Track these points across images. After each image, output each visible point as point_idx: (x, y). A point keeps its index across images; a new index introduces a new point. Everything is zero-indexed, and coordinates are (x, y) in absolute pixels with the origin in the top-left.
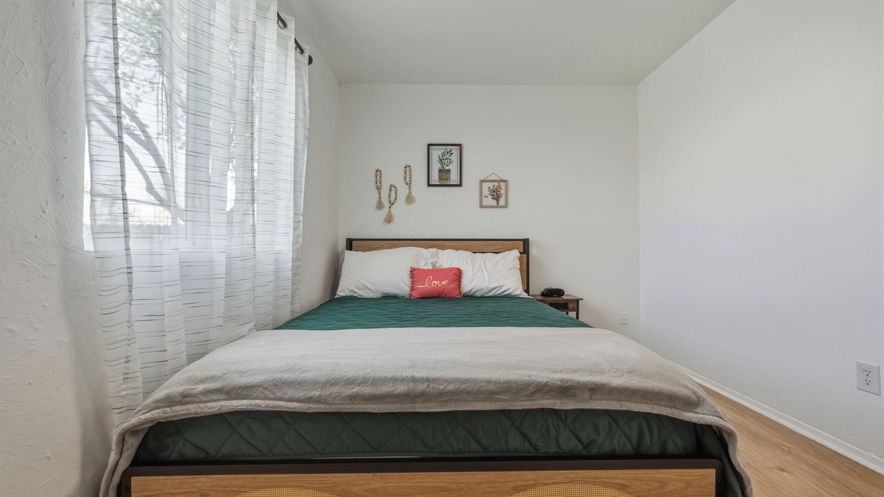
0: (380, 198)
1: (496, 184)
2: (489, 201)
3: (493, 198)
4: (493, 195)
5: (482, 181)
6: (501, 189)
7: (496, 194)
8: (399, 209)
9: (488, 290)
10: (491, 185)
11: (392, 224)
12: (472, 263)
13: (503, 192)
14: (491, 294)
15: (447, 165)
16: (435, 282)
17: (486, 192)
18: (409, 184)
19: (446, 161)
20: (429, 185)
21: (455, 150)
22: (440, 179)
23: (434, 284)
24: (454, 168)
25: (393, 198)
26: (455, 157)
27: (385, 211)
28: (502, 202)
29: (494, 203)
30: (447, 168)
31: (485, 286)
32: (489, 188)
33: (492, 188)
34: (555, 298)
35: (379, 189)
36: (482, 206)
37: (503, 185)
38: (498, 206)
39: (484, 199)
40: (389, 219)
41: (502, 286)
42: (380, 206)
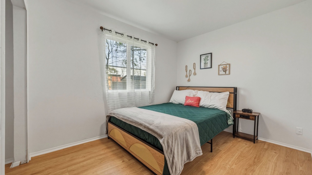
0: (187, 74)
1: (225, 66)
2: (222, 73)
3: (224, 71)
4: (224, 70)
5: (219, 66)
6: (227, 67)
7: (225, 70)
8: (192, 77)
9: (209, 106)
10: (223, 66)
11: (190, 82)
12: (205, 96)
13: (228, 68)
14: (210, 107)
15: (207, 61)
16: (190, 101)
17: (221, 69)
18: (195, 69)
19: (206, 60)
20: (201, 69)
21: (209, 55)
22: (205, 66)
23: (190, 102)
24: (209, 62)
25: (190, 74)
26: (209, 58)
27: (188, 78)
28: (227, 72)
29: (224, 73)
30: (207, 62)
31: (207, 104)
32: (222, 68)
33: (223, 67)
34: (246, 113)
35: (186, 71)
36: (219, 74)
37: (228, 66)
38: (226, 74)
39: (220, 72)
40: (189, 81)
41: (214, 105)
42: (187, 76)
